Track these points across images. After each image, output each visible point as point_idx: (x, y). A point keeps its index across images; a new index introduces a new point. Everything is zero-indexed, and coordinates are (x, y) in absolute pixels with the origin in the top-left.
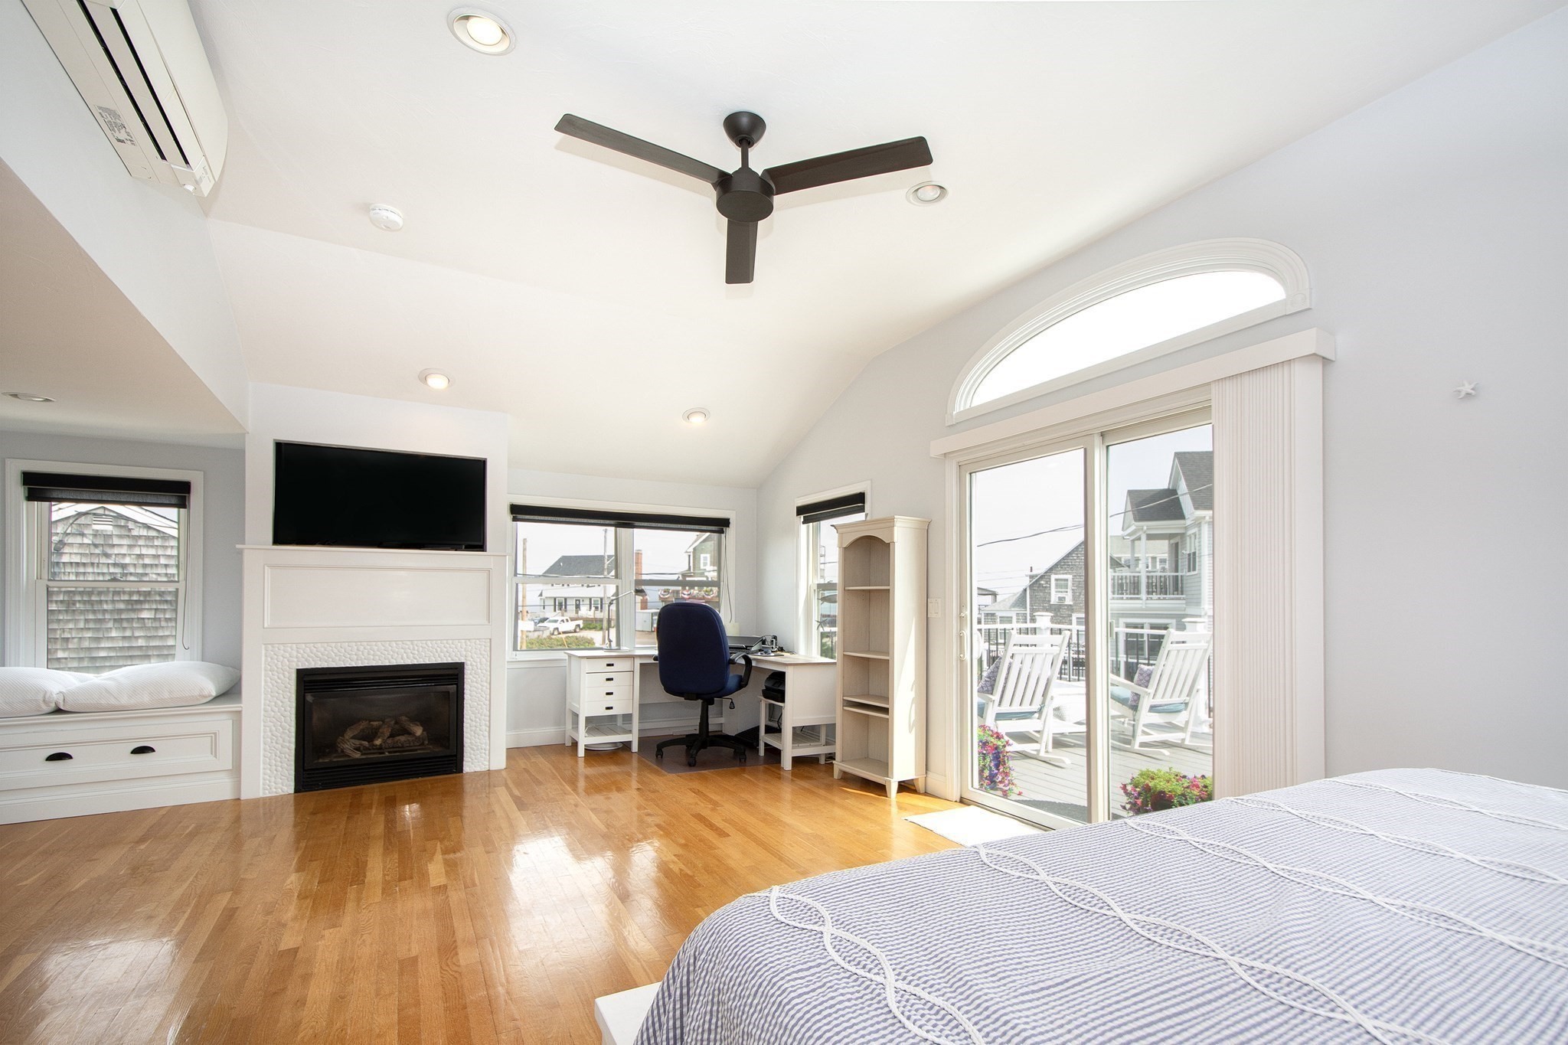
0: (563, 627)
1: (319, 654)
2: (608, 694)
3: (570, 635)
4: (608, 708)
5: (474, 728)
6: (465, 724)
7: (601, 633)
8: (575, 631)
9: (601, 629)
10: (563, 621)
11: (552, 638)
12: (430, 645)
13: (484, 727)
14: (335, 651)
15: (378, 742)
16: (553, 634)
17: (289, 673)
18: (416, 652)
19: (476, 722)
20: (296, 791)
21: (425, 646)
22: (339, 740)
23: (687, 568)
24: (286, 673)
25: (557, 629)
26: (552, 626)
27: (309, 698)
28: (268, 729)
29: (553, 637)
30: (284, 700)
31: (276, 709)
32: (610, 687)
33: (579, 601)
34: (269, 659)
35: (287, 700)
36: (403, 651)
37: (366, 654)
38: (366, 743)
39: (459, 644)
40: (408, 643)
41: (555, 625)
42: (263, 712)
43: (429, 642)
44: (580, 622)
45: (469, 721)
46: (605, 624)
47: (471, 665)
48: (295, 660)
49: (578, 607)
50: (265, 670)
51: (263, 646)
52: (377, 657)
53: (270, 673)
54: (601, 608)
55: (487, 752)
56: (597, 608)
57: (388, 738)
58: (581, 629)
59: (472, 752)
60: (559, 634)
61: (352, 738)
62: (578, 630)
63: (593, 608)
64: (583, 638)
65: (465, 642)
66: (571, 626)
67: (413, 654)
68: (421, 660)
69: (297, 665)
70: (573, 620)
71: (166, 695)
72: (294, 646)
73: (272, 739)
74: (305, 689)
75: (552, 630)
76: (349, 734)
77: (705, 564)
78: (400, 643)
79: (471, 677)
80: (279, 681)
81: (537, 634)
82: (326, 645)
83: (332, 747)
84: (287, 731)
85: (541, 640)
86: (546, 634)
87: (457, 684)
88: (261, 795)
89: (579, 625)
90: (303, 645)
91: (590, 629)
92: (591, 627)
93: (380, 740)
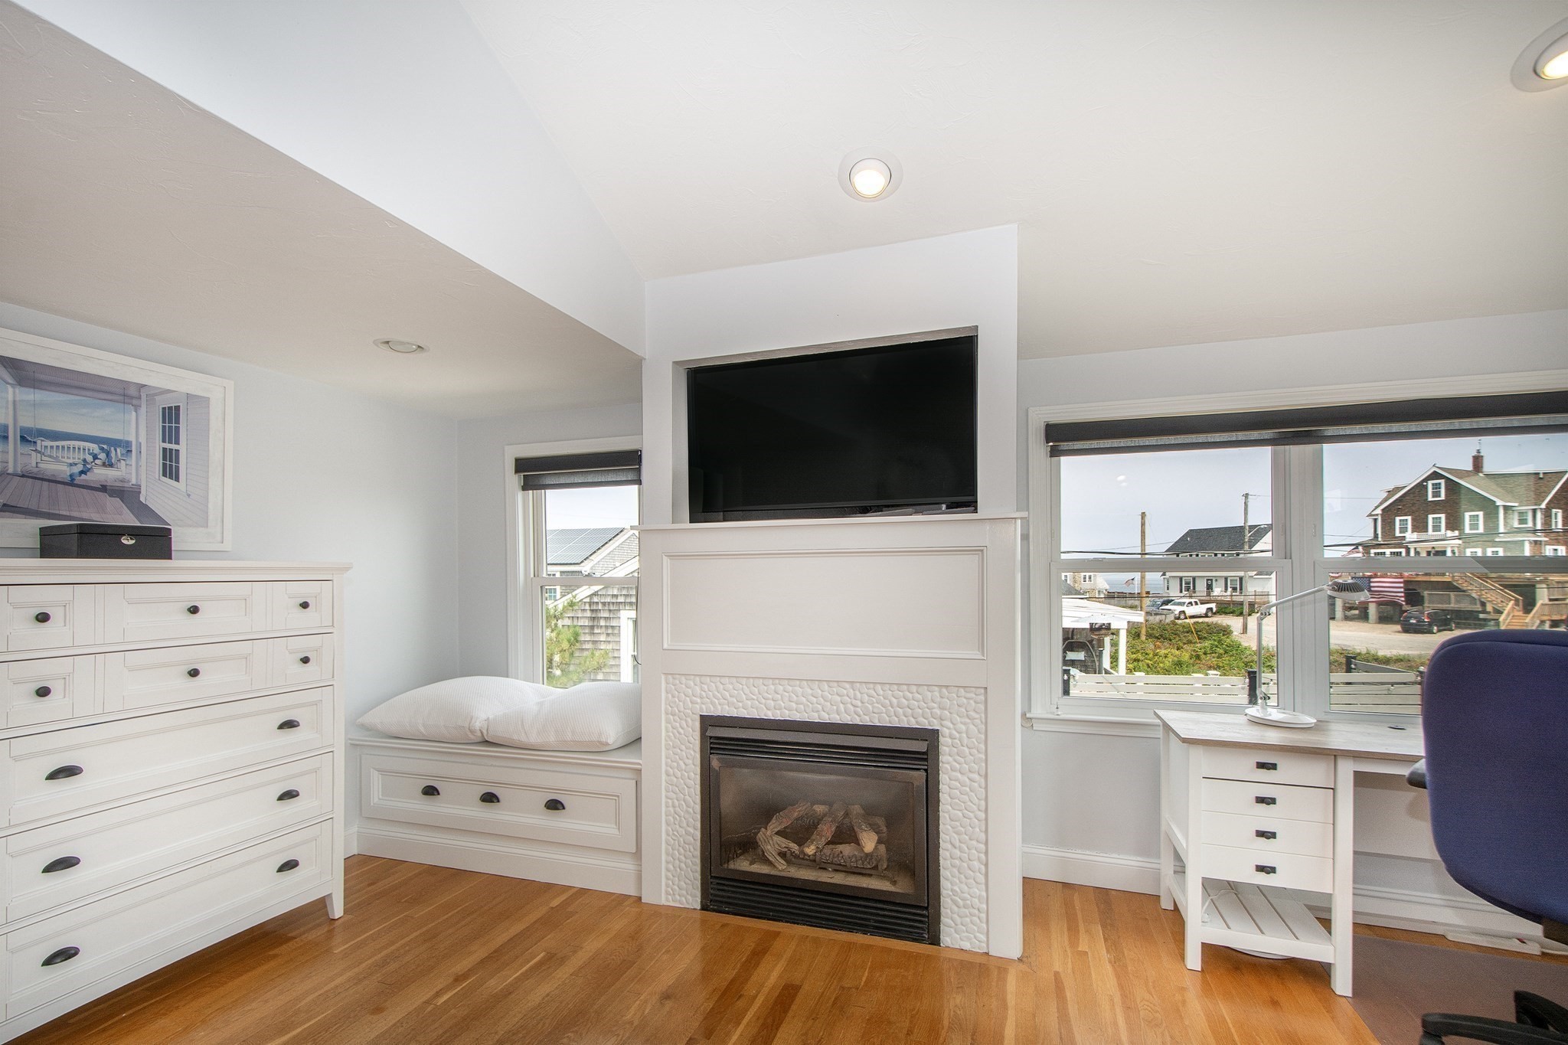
0: (1190, 611)
1: (727, 694)
2: (1261, 834)
3: (1200, 620)
4: (1261, 869)
5: (957, 862)
6: (941, 851)
7: (1240, 619)
8: (1206, 616)
9: (1241, 614)
10: (1190, 603)
11: (1176, 624)
12: (881, 692)
13: (976, 864)
14: (747, 691)
15: (810, 850)
16: (1179, 618)
17: (692, 720)
18: (859, 704)
19: (961, 851)
20: (704, 908)
21: (872, 692)
22: (760, 836)
23: (1372, 535)
24: (689, 720)
25: (1184, 612)
26: (1177, 609)
27: (715, 763)
28: (670, 801)
29: (1179, 622)
30: (687, 761)
31: (679, 774)
32: (1266, 818)
33: (1211, 580)
34: (670, 696)
35: (691, 762)
36: (839, 699)
37: (786, 699)
38: (794, 847)
39: (929, 694)
40: (847, 686)
41: (1181, 608)
42: (664, 777)
43: (879, 687)
44: (1213, 606)
45: (950, 846)
46: (1246, 609)
47: (951, 737)
48: (699, 700)
49: (1210, 587)
50: (667, 714)
51: (663, 677)
52: (802, 706)
53: (671, 717)
54: (1241, 589)
55: (983, 916)
56: (1234, 589)
57: (828, 843)
58: (1215, 614)
59: (955, 909)
60: (1186, 618)
61: (778, 833)
62: (1210, 614)
63: (1230, 590)
64: (1216, 625)
65: (940, 692)
66: (1202, 609)
67: (854, 706)
68: (867, 718)
69: (701, 709)
70: (1202, 603)
71: (569, 737)
72: (698, 679)
73: (675, 818)
74: (711, 748)
75: (1177, 612)
76: (775, 825)
77: (1403, 530)
78: (835, 684)
79: (950, 759)
80: (680, 730)
81: (1158, 618)
82: (734, 680)
83: (748, 846)
84: (691, 810)
85: (1163, 625)
86: (1171, 618)
87: (926, 770)
88: (663, 901)
89: (1211, 609)
90: (708, 679)
91: (1226, 613)
92: (1227, 611)
93: (813, 847)
